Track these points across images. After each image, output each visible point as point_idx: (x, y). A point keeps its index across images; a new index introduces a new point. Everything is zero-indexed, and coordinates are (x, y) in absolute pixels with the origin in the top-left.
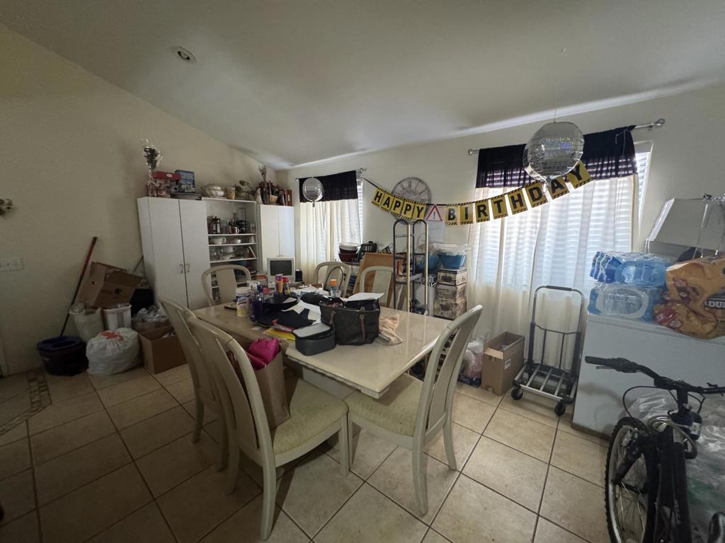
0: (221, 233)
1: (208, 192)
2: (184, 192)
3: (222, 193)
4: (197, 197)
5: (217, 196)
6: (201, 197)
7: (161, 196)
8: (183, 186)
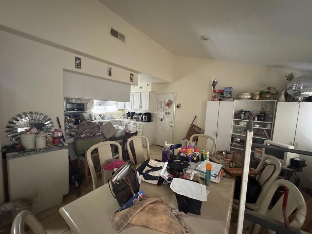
0: (244, 119)
1: (240, 97)
2: (224, 98)
3: (250, 96)
4: (232, 100)
5: (244, 98)
6: (234, 100)
7: (215, 100)
8: (224, 95)
